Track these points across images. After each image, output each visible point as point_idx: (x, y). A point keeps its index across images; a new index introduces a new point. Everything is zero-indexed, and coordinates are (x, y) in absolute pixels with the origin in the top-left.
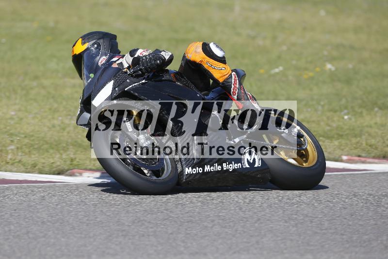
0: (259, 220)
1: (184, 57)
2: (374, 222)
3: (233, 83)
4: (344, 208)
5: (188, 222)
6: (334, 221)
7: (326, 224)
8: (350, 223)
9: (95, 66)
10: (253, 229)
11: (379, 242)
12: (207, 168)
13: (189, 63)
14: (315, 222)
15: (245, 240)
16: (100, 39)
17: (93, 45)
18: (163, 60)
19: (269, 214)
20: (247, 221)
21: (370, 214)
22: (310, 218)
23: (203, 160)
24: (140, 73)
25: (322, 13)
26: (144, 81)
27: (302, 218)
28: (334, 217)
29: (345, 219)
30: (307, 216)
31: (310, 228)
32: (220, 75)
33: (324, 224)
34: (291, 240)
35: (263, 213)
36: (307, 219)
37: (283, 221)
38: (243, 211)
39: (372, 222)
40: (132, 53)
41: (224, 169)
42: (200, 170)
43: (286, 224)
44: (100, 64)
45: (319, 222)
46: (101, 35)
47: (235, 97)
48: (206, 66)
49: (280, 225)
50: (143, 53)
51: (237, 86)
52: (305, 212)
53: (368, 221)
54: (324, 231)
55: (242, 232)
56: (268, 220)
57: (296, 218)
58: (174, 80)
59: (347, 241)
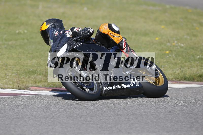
0: (53, 117)
1: (99, 31)
2: (114, 118)
3: (124, 44)
4: (98, 111)
5: (16, 118)
6: (93, 117)
7: (89, 119)
8: (101, 118)
9: (53, 36)
10: (50, 122)
11: (116, 128)
12: (114, 87)
13: (101, 34)
14: (83, 118)
15: (46, 128)
16: (55, 22)
17: (52, 25)
18: (90, 32)
19: (59, 114)
20: (47, 117)
21: (112, 114)
22: (80, 116)
23: (112, 83)
24: (79, 39)
25: (85, 9)
26: (82, 44)
27: (76, 115)
28: (93, 115)
29: (99, 116)
30: (78, 115)
31: (80, 121)
32: (117, 40)
33: (87, 119)
34: (71, 127)
35: (55, 113)
36: (78, 116)
37: (66, 117)
38: (45, 113)
39: (113, 118)
40: (72, 29)
41: (122, 87)
42: (111, 88)
43: (67, 119)
44: (55, 35)
45: (85, 118)
46: (56, 20)
47: (125, 51)
48: (110, 36)
49: (64, 120)
50: (78, 29)
51: (126, 45)
52: (78, 113)
53: (110, 117)
54: (87, 123)
55: (44, 123)
56: (58, 117)
57: (73, 116)
58: (95, 43)
59: (99, 128)
